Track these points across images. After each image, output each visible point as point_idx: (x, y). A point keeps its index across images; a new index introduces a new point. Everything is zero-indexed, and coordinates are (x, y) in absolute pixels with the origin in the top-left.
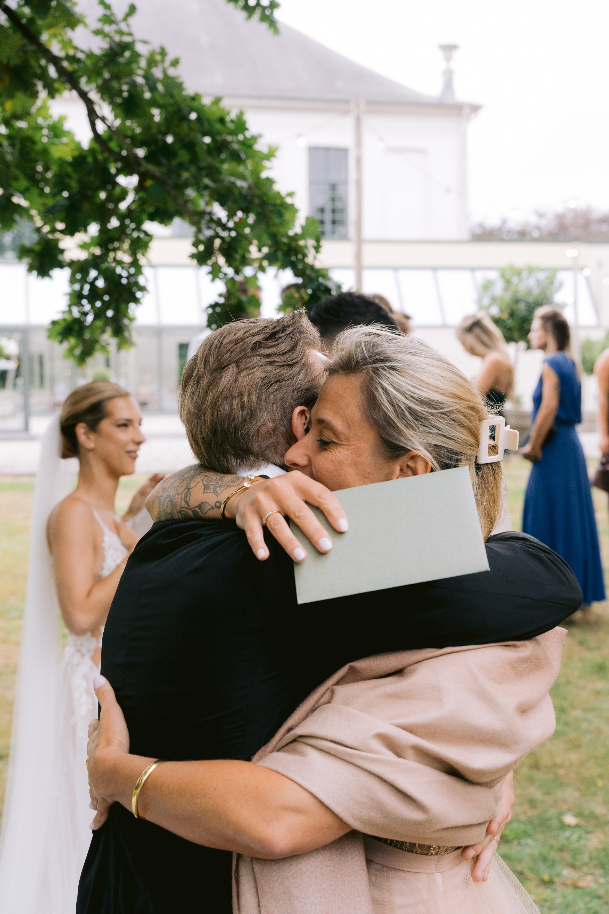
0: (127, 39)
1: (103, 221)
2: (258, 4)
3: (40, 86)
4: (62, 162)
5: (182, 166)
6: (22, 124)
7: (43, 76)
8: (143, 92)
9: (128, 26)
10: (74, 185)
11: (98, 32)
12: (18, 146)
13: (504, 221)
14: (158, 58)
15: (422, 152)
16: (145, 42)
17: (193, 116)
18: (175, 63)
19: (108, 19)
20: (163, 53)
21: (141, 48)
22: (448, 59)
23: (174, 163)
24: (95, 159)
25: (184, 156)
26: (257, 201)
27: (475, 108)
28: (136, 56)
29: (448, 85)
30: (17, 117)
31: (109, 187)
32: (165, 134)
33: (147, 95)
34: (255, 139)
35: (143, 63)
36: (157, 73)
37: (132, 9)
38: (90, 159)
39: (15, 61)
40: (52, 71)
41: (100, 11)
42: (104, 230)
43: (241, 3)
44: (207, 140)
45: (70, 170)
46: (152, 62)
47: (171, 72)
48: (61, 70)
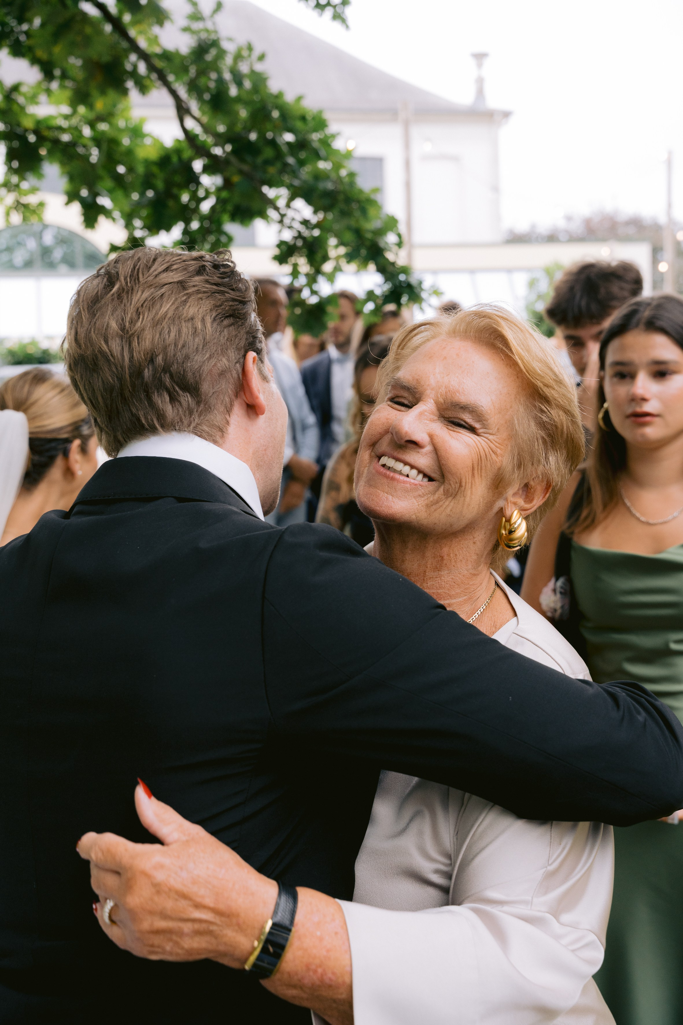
0: (213, 37)
1: (187, 222)
2: (328, 4)
3: (130, 84)
4: (147, 163)
5: (267, 162)
6: (103, 127)
7: (134, 74)
8: (227, 89)
9: (214, 24)
10: (160, 184)
11: (186, 29)
12: (105, 146)
13: (533, 227)
14: (245, 53)
15: (455, 159)
16: (230, 39)
17: (276, 114)
18: (262, 58)
19: (196, 16)
20: (250, 48)
21: (226, 45)
22: (480, 65)
23: (259, 160)
24: (180, 159)
25: (268, 153)
26: (341, 197)
27: (506, 115)
28: (222, 53)
29: (480, 93)
30: (101, 118)
31: (192, 187)
32: (249, 131)
33: (233, 91)
34: (334, 136)
35: (229, 60)
36: (244, 68)
37: (219, 7)
38: (175, 159)
39: (106, 59)
40: (142, 68)
41: (188, 9)
42: (186, 232)
43: (313, 3)
44: (289, 137)
45: (155, 170)
46: (238, 57)
47: (259, 67)
48: (151, 68)
